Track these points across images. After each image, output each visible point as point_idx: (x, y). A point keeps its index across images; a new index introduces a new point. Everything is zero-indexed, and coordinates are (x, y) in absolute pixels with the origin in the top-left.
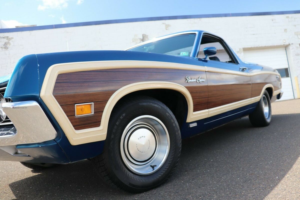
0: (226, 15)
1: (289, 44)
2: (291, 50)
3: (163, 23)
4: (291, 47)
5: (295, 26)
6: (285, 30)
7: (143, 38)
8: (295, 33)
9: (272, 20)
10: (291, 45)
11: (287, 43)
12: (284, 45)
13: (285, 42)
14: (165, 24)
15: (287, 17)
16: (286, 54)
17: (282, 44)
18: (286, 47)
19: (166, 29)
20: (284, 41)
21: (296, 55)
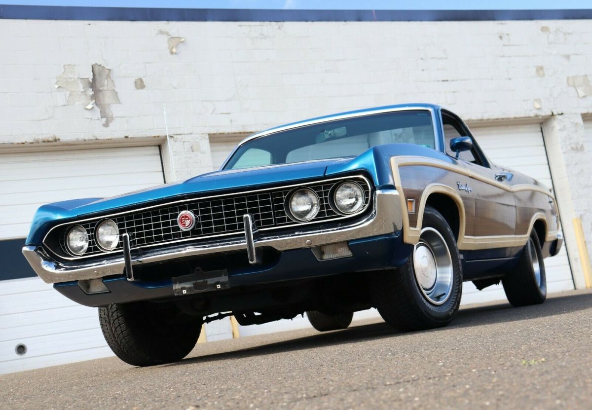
0: (360, 16)
1: (553, 115)
2: (557, 132)
3: (161, 32)
4: (556, 124)
5: (568, 57)
6: (540, 69)
7: (94, 79)
8: (568, 78)
9: (501, 37)
10: (559, 117)
11: (546, 112)
12: (537, 116)
13: (539, 109)
14: (167, 34)
15: (544, 29)
16: (545, 145)
17: (532, 114)
18: (542, 123)
19: (172, 53)
20: (537, 106)
21: (573, 149)
